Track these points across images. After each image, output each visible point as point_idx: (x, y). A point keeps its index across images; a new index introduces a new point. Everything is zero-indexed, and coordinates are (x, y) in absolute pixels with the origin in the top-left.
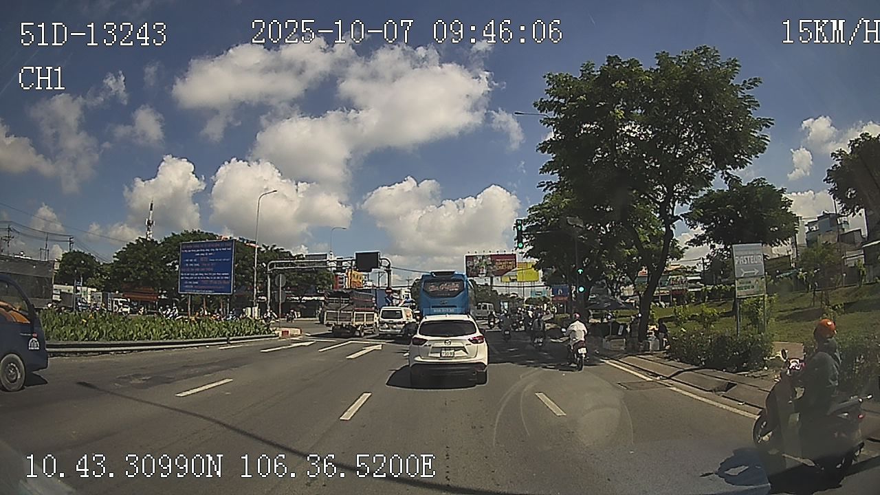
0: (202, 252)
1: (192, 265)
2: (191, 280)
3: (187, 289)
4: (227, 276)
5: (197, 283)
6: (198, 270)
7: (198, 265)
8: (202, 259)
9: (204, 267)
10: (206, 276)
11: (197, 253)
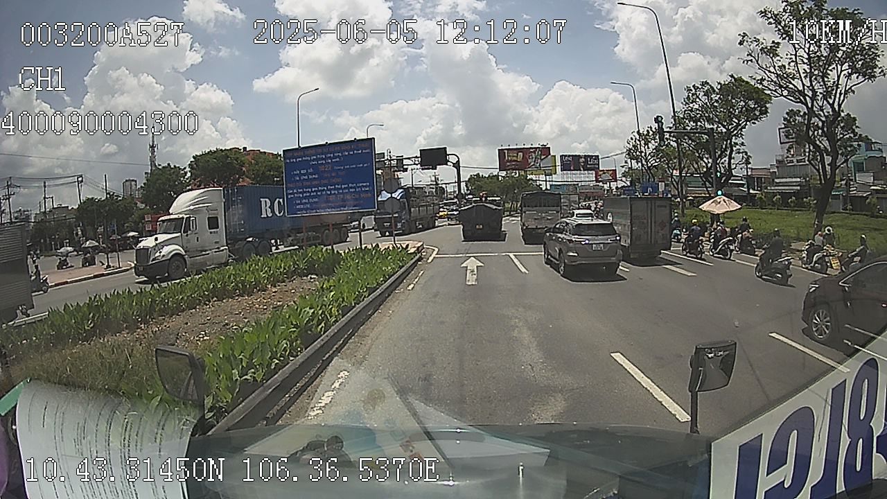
0: (322, 159)
1: (306, 177)
2: (305, 198)
3: (299, 210)
4: (366, 186)
5: (316, 200)
6: (314, 183)
7: (316, 176)
8: (322, 168)
9: (326, 178)
10: (330, 190)
11: (314, 160)
